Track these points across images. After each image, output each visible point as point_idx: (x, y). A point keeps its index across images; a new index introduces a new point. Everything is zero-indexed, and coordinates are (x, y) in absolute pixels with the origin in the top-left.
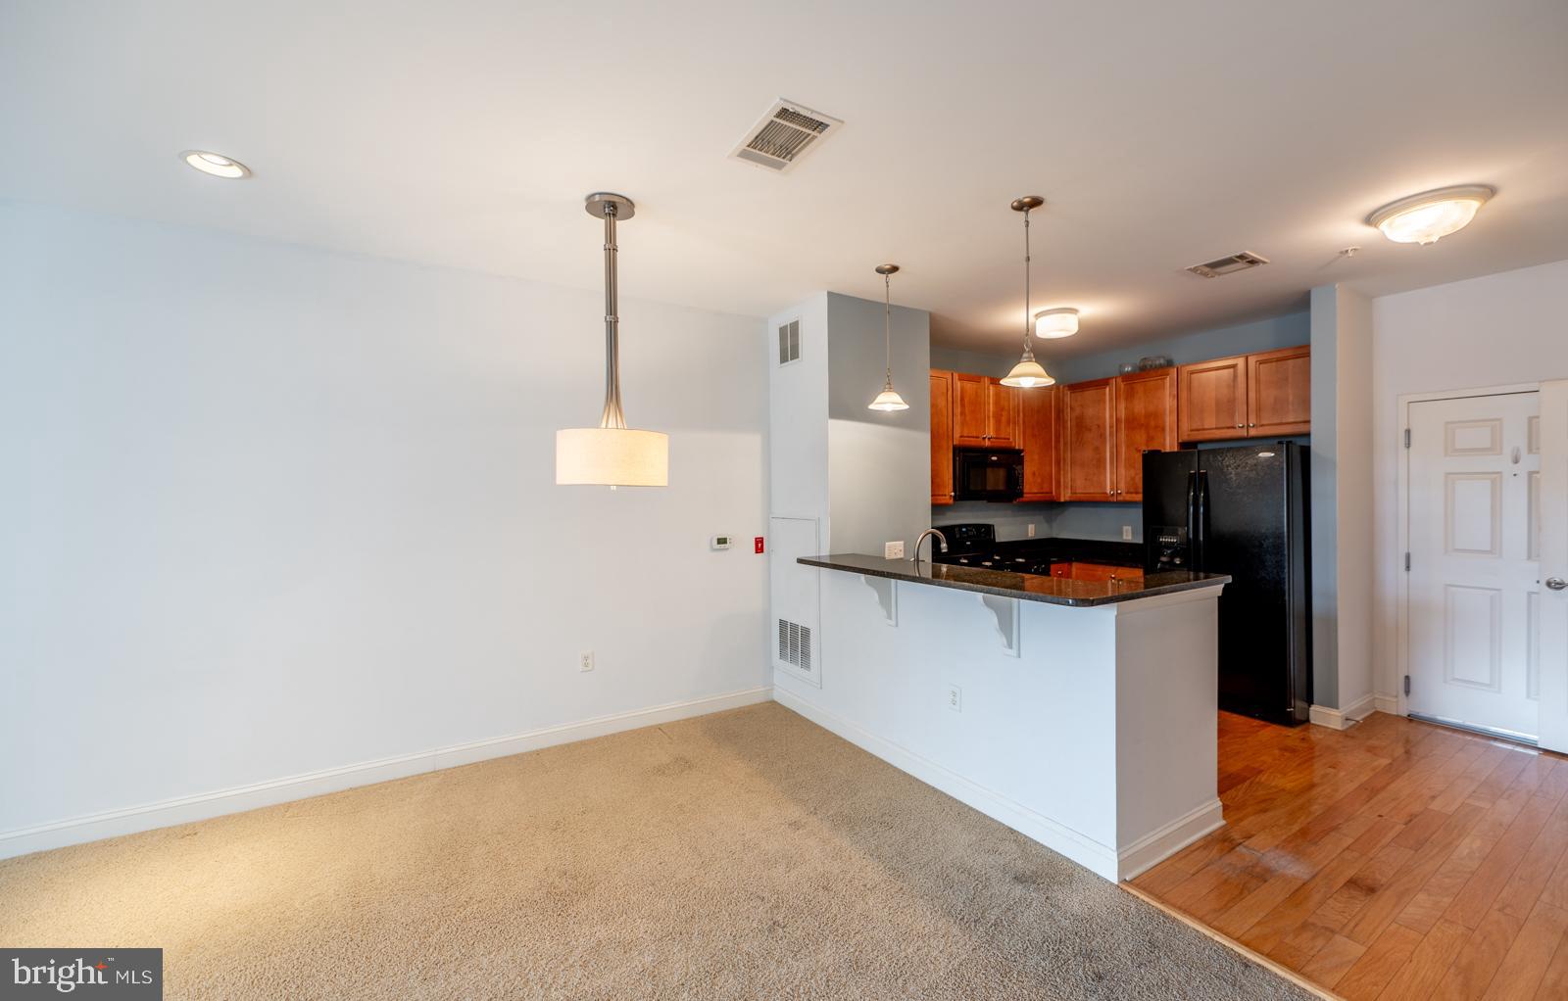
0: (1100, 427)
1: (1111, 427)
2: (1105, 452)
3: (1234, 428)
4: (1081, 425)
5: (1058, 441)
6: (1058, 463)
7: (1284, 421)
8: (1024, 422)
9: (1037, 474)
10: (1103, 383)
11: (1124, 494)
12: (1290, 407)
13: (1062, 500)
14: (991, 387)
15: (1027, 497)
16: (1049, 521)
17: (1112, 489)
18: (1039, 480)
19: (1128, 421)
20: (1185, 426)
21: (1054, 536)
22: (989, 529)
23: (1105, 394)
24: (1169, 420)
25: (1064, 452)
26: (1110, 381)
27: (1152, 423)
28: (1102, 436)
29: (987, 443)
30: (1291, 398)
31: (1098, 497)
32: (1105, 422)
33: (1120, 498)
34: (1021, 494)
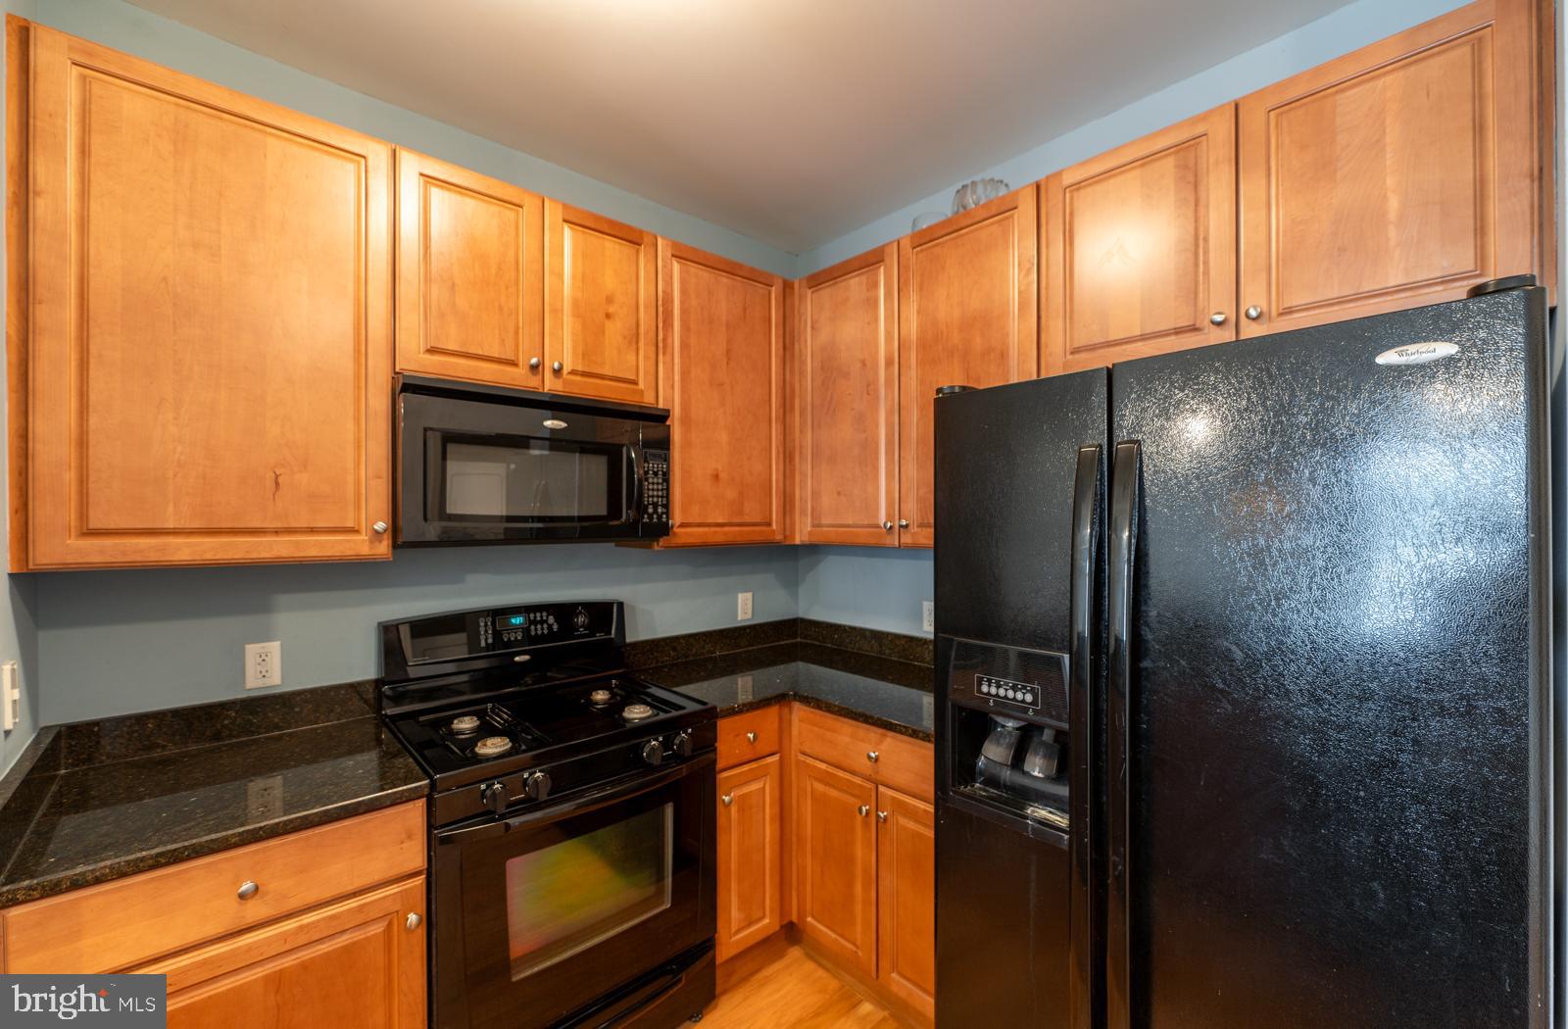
0: (867, 364)
1: (889, 363)
2: (877, 425)
3: (1194, 329)
4: (831, 370)
5: (786, 406)
6: (788, 457)
7: (1367, 287)
8: (684, 346)
9: (723, 476)
10: (871, 261)
11: (914, 529)
12: (1392, 232)
13: (798, 541)
14: (567, 231)
15: (682, 535)
16: (792, 584)
17: (890, 517)
18: (731, 494)
19: (924, 345)
20: (1055, 342)
21: (801, 615)
22: (604, 613)
23: (876, 285)
24: (1018, 331)
25: (801, 431)
26: (887, 250)
27: (978, 343)
28: (870, 388)
29: (550, 385)
30: (1393, 204)
31: (863, 536)
32: (877, 351)
33: (907, 539)
34: (664, 529)
